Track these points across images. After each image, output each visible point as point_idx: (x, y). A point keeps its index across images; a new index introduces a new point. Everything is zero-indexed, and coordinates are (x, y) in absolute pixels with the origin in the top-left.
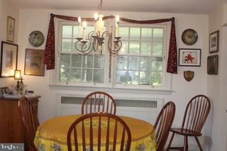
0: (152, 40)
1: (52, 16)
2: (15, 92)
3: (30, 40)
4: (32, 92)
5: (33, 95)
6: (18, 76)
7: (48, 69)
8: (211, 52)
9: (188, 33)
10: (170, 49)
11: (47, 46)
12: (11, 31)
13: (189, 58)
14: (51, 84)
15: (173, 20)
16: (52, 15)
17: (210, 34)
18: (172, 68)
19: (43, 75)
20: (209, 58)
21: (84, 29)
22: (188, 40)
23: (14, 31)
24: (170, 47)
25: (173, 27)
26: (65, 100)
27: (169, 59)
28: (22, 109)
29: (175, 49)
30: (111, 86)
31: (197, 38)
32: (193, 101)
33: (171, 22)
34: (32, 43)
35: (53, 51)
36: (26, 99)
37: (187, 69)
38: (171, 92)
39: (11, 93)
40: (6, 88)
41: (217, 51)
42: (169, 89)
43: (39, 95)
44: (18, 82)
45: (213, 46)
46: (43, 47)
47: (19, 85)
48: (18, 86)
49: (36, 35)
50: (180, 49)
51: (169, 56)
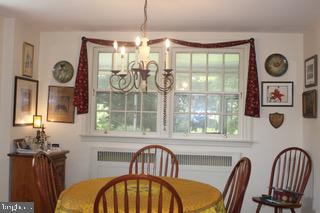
0: (223, 71)
1: (85, 40)
2: (33, 145)
3: (54, 73)
4: (57, 146)
5: (58, 150)
6: (38, 123)
7: (79, 113)
8: (307, 86)
9: (274, 60)
10: (249, 83)
11: (77, 81)
12: (29, 61)
13: (277, 95)
14: (84, 134)
15: (252, 41)
16: (83, 38)
17: (306, 61)
18: (252, 109)
19: (73, 122)
20: (304, 94)
21: (122, 57)
22: (275, 69)
23: (32, 62)
24: (249, 79)
25: (252, 51)
26: (103, 156)
27: (248, 96)
28: (37, 169)
29: (256, 82)
30: (167, 136)
31: (286, 66)
32: (283, 156)
33: (249, 45)
34: (57, 79)
35: (86, 89)
36: (45, 156)
37: (274, 110)
38: (251, 143)
39: (28, 148)
40: (22, 140)
41: (315, 84)
42: (249, 139)
43: (66, 150)
44: (38, 132)
45: (310, 77)
46: (72, 83)
47: (40, 136)
48: (38, 138)
49: (62, 66)
50: (263, 82)
51: (248, 92)
